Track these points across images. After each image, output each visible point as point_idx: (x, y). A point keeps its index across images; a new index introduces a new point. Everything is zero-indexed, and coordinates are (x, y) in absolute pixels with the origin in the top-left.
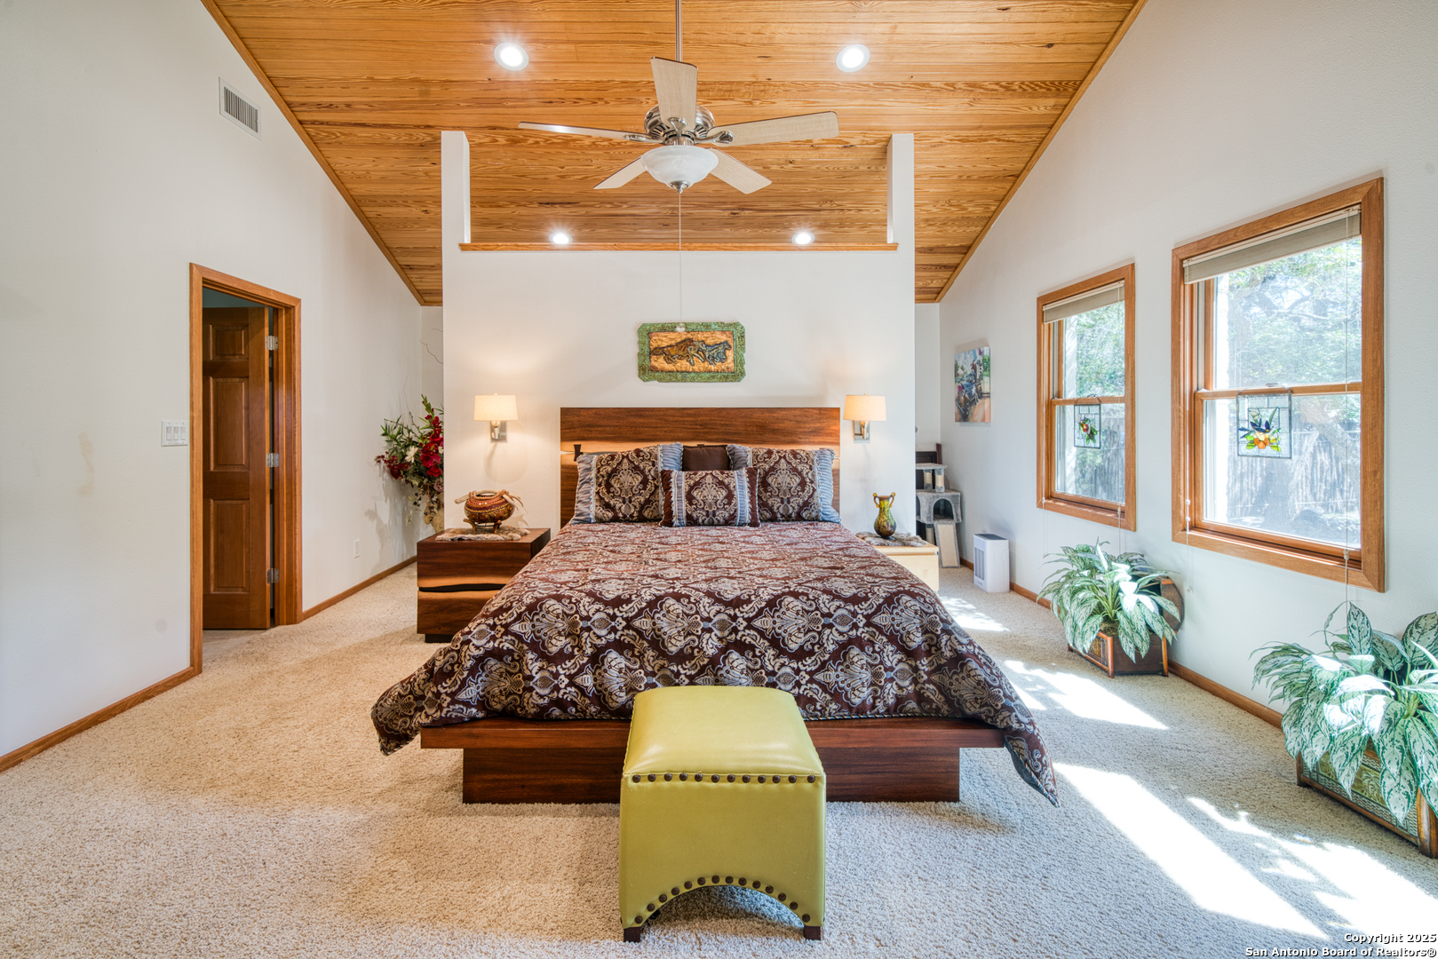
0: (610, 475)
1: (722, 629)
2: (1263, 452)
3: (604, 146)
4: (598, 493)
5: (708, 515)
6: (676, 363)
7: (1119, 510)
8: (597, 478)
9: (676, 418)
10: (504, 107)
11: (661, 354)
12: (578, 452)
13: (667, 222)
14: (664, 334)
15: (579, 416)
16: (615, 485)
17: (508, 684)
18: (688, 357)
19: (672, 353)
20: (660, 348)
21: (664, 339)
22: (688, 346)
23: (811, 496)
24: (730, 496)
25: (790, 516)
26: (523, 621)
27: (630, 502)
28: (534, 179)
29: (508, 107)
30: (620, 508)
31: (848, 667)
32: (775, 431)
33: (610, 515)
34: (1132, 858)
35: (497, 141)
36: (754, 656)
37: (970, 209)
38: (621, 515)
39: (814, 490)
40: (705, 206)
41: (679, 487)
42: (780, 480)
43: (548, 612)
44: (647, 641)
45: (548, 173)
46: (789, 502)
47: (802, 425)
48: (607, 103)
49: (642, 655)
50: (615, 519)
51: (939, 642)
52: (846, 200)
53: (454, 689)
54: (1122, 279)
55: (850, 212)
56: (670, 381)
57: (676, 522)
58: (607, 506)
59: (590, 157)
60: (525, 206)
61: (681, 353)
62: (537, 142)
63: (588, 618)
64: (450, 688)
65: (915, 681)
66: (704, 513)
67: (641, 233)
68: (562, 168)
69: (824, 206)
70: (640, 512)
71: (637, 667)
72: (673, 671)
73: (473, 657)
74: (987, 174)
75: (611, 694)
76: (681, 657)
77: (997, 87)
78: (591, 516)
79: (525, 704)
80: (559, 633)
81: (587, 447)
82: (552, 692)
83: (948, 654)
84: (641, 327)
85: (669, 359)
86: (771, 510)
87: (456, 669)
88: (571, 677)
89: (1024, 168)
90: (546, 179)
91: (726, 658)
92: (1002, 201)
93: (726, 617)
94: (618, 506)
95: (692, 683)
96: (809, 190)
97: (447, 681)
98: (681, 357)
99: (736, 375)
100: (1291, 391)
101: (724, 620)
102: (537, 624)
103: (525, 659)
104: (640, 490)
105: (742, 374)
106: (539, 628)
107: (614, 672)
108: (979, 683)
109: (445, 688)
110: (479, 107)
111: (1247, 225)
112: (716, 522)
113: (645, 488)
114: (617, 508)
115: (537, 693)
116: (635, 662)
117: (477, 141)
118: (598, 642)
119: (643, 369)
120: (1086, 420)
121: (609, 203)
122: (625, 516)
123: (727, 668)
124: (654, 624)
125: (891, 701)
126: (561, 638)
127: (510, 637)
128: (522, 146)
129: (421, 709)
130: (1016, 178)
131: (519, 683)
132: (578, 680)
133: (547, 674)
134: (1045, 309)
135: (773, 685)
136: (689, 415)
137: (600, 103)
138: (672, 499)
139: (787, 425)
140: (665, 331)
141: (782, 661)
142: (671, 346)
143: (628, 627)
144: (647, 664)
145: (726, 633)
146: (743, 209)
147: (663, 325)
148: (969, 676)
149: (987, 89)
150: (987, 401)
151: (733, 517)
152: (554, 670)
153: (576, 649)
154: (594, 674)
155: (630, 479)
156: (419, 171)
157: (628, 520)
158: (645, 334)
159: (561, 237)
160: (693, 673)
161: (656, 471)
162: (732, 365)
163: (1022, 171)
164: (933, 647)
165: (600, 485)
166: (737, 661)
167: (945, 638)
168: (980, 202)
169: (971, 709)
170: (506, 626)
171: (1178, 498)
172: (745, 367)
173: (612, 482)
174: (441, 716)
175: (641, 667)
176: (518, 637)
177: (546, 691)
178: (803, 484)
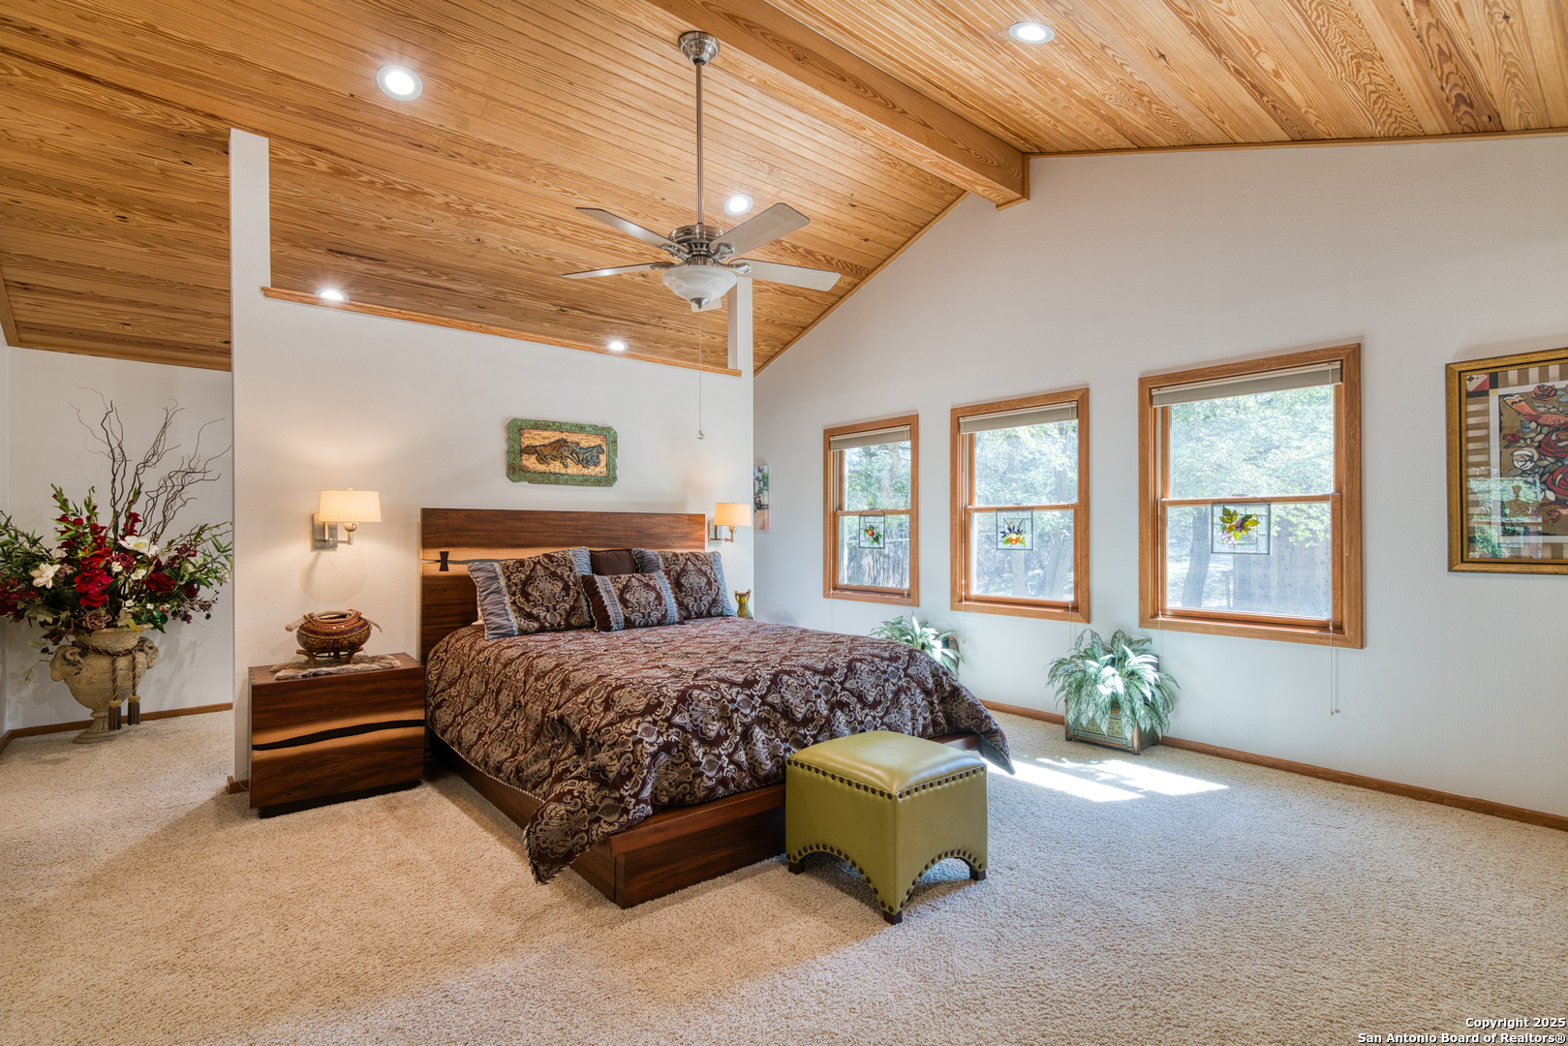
0: (525, 583)
1: (826, 694)
2: (1014, 547)
3: (458, 210)
4: (514, 603)
5: (644, 617)
6: (548, 464)
7: (906, 593)
8: (509, 587)
9: (557, 523)
10: (353, 131)
11: (533, 454)
12: (444, 562)
13: (484, 304)
14: (536, 432)
15: (446, 518)
16: (534, 593)
17: (677, 775)
18: (562, 459)
19: (546, 453)
20: (533, 447)
21: (537, 437)
22: (562, 447)
23: (717, 594)
24: (659, 597)
25: (701, 613)
26: (681, 712)
27: (555, 610)
28: (341, 221)
29: (358, 133)
30: (545, 617)
31: (900, 709)
32: (651, 536)
33: (536, 625)
34: (1050, 793)
35: (315, 165)
36: (850, 711)
37: (762, 347)
38: (548, 625)
39: (719, 588)
40: (537, 297)
41: (608, 592)
42: (691, 581)
43: (699, 701)
44: (779, 712)
45: (364, 219)
46: (701, 601)
47: (675, 531)
48: (489, 168)
49: (776, 726)
50: (542, 630)
51: (942, 682)
52: (672, 319)
53: (636, 789)
54: (908, 425)
55: (671, 331)
56: (542, 482)
57: (615, 627)
58: (529, 616)
59: (433, 216)
60: (304, 248)
61: (555, 454)
62: (373, 182)
63: (733, 701)
64: (632, 789)
65: (932, 713)
66: (641, 615)
67: (447, 310)
68: (388, 218)
69: (652, 321)
70: (567, 620)
71: (774, 736)
72: (801, 734)
73: (650, 754)
74: (787, 322)
75: (761, 763)
76: (806, 721)
77: (823, 259)
78: (514, 629)
79: (696, 790)
80: (713, 718)
81: (455, 554)
82: (718, 772)
83: (948, 689)
84: (512, 422)
85: (542, 459)
86: (687, 608)
87: (634, 770)
88: (729, 756)
89: (812, 323)
90: (357, 224)
91: (834, 716)
92: (786, 345)
93: (827, 684)
94: (542, 615)
95: (816, 742)
96: (646, 304)
97: (627, 783)
98: (554, 458)
99: (608, 480)
100: (1032, 508)
101: (826, 686)
102: (694, 713)
103: (690, 747)
104: (563, 597)
105: (615, 479)
106: (696, 716)
107: (760, 744)
108: (969, 704)
109: (627, 791)
110: (315, 120)
111: (1007, 401)
112: (650, 622)
113: (568, 595)
114: (542, 617)
115: (707, 776)
116: (772, 733)
117: (283, 155)
118: (745, 720)
119: (513, 468)
120: (872, 527)
121: (425, 270)
122: (552, 625)
123: (837, 724)
124: (782, 697)
125: (921, 730)
126: (715, 723)
127: (675, 730)
128: (349, 180)
129: (598, 820)
130: (804, 329)
131: (688, 771)
132: (736, 757)
133: (712, 757)
134: (831, 439)
135: (863, 731)
136: (571, 519)
137: (480, 165)
138: (606, 602)
139: (662, 530)
140: (538, 428)
141: (865, 711)
142: (544, 446)
143: (763, 703)
144: (781, 733)
145: (830, 696)
146: (574, 309)
147: (536, 422)
148: (963, 701)
149: (816, 259)
150: (766, 511)
151: (664, 616)
152: (717, 752)
153: (728, 731)
154: (745, 749)
155: (550, 586)
156: (154, 165)
157: (555, 629)
158: (516, 430)
159: (332, 294)
160: (815, 732)
161: (575, 577)
162: (604, 470)
163: (809, 325)
164: (939, 684)
165: (514, 594)
166: (841, 717)
167: (944, 678)
168: (771, 342)
169: (964, 724)
170: (668, 720)
171: (956, 580)
172: (617, 472)
173: (530, 590)
174: (629, 820)
175: (777, 736)
176: (682, 728)
177: (714, 773)
178: (709, 583)
